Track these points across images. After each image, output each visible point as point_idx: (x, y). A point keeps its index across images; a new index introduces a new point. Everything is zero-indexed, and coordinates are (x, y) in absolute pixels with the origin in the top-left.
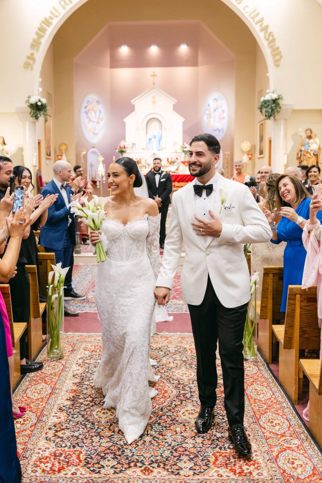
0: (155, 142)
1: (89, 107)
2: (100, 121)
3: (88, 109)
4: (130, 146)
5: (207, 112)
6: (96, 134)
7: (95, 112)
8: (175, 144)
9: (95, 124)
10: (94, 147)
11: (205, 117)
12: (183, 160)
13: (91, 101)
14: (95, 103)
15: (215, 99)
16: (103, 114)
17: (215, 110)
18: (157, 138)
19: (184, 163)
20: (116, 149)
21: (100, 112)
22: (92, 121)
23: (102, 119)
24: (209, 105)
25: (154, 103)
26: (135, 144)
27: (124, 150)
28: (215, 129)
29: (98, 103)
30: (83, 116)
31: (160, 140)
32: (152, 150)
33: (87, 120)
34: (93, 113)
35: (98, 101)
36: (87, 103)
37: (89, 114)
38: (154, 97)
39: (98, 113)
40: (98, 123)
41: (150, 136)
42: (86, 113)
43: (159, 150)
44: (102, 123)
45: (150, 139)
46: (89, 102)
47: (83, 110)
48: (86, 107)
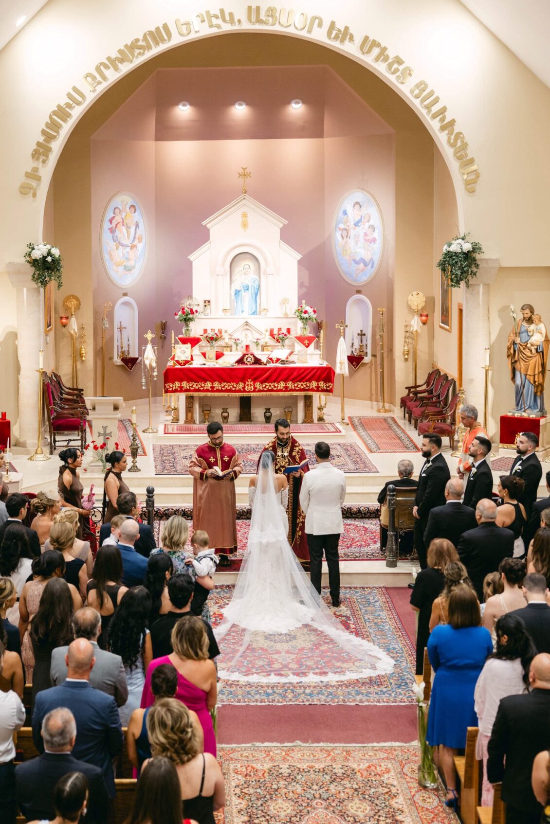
0: (247, 296)
1: (118, 219)
2: (136, 242)
3: (114, 222)
4: (202, 304)
5: (342, 226)
6: (128, 269)
7: (128, 228)
8: (284, 302)
9: (128, 249)
10: (125, 294)
11: (338, 234)
12: (299, 333)
13: (121, 208)
14: (128, 209)
15: (357, 203)
16: (142, 230)
17: (356, 224)
18: (251, 291)
19: (301, 339)
20: (176, 315)
21: (137, 226)
22: (123, 245)
23: (140, 240)
24: (345, 213)
25: (245, 225)
26: (209, 302)
27: (191, 316)
28: (358, 259)
29: (133, 209)
30: (107, 236)
31: (256, 295)
32: (242, 312)
33: (112, 244)
34: (124, 229)
35: (133, 206)
36: (114, 213)
37: (117, 233)
38: (245, 215)
39: (133, 228)
40: (133, 247)
41: (237, 285)
42: (112, 231)
43: (254, 313)
44: (140, 246)
45: (237, 292)
46: (117, 210)
47: (106, 225)
48: (111, 221)
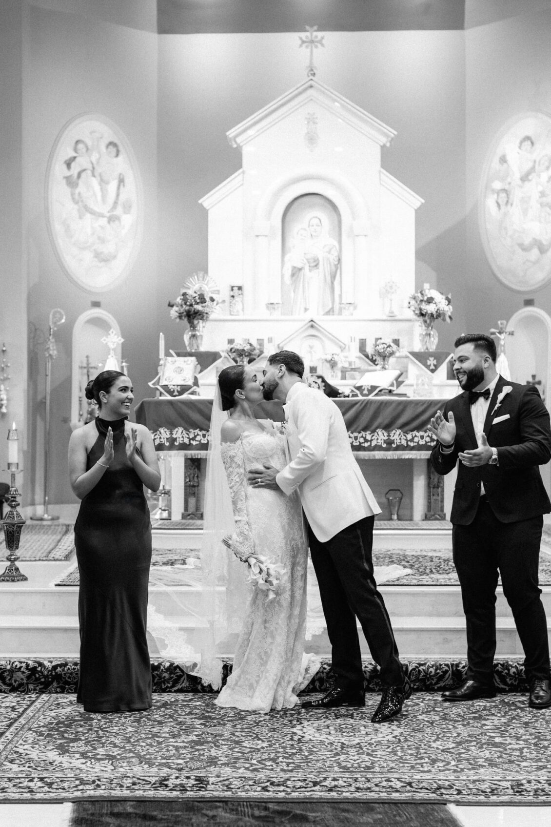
0: (315, 280)
1: (82, 162)
2: (119, 211)
3: (75, 168)
4: (225, 294)
5: (497, 185)
6: (103, 259)
7: (103, 182)
8: (388, 290)
9: (103, 221)
10: (96, 304)
12: (418, 347)
13: (89, 143)
14: (103, 148)
15: (528, 138)
16: (131, 191)
17: (525, 178)
18: (324, 269)
19: (421, 357)
20: (171, 305)
21: (121, 181)
22: (93, 213)
23: (127, 208)
24: (503, 160)
25: (311, 139)
26: (240, 288)
27: (199, 307)
28: (527, 241)
29: (113, 150)
30: (59, 192)
31: (333, 277)
32: (306, 310)
33: (71, 208)
34: (95, 182)
35: (111, 144)
36: (76, 150)
37: (81, 188)
38: (311, 120)
39: (113, 186)
40: (111, 219)
41: (295, 258)
42: (71, 183)
43: (330, 312)
44: (128, 220)
45: (296, 272)
46: (80, 146)
47: (59, 170)
48: (68, 164)
